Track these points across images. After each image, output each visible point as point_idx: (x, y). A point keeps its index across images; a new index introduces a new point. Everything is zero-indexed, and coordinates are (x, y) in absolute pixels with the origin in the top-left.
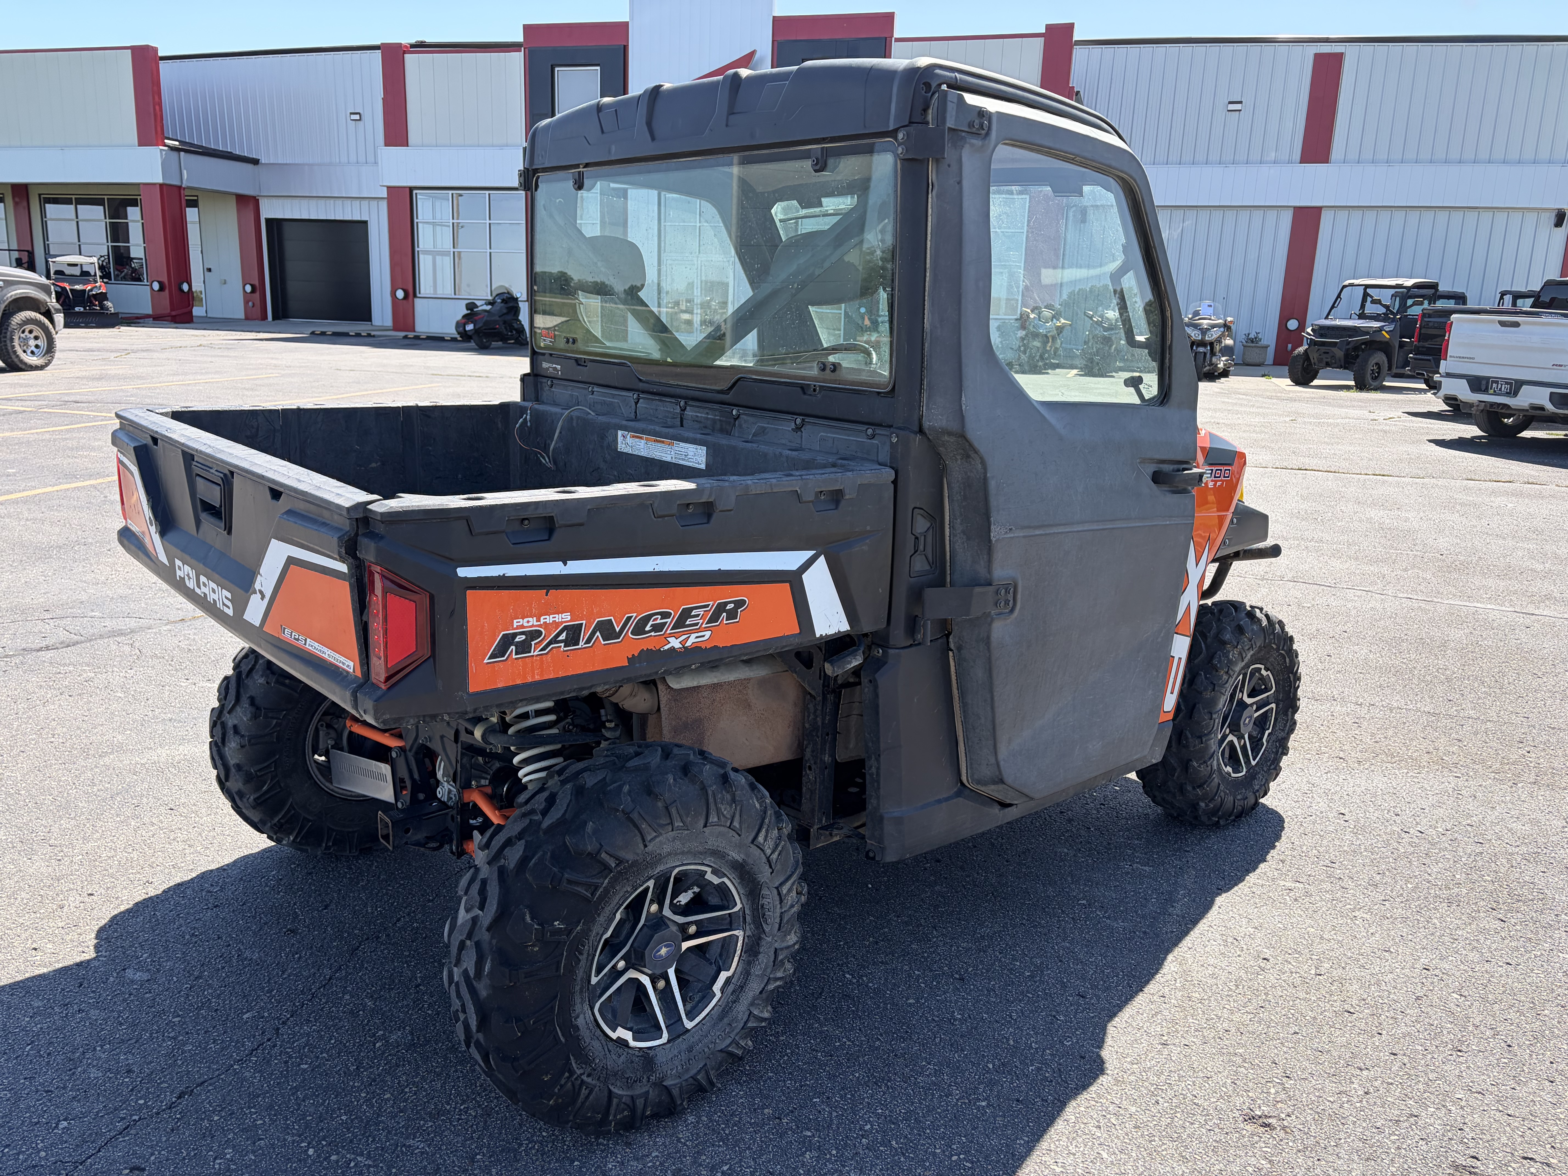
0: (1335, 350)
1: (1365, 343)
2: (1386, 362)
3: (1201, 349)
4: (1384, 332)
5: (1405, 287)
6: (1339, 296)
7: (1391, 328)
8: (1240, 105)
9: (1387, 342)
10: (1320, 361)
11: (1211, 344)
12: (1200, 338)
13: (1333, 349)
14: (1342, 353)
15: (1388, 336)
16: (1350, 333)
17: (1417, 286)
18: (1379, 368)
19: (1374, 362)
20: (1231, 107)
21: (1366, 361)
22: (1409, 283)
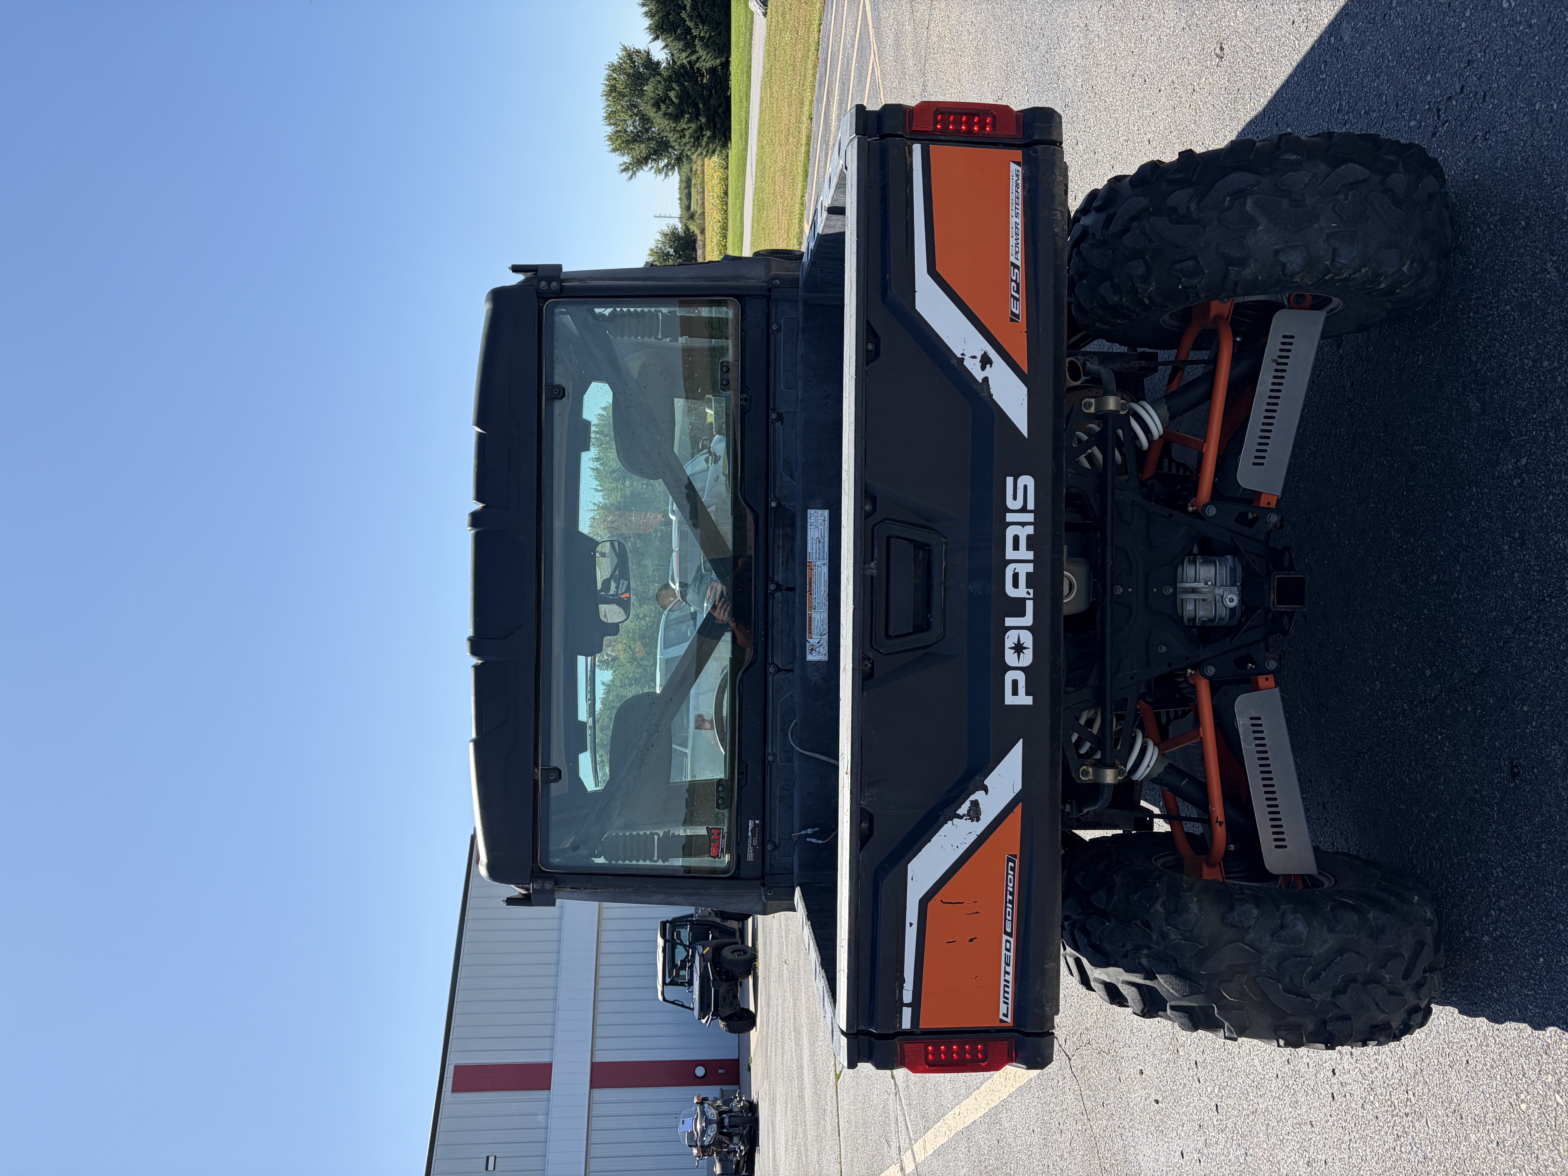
0: (722, 990)
1: (714, 967)
2: (729, 947)
3: (726, 1121)
4: (704, 952)
5: (665, 944)
6: (673, 1003)
7: (700, 948)
8: (490, 1158)
9: (713, 950)
10: (731, 1004)
11: (721, 1113)
12: (715, 1125)
13: (720, 993)
14: (724, 983)
15: (708, 948)
16: (706, 981)
17: (663, 936)
18: (736, 951)
19: (731, 955)
20: (491, 1167)
21: (730, 961)
22: (660, 942)
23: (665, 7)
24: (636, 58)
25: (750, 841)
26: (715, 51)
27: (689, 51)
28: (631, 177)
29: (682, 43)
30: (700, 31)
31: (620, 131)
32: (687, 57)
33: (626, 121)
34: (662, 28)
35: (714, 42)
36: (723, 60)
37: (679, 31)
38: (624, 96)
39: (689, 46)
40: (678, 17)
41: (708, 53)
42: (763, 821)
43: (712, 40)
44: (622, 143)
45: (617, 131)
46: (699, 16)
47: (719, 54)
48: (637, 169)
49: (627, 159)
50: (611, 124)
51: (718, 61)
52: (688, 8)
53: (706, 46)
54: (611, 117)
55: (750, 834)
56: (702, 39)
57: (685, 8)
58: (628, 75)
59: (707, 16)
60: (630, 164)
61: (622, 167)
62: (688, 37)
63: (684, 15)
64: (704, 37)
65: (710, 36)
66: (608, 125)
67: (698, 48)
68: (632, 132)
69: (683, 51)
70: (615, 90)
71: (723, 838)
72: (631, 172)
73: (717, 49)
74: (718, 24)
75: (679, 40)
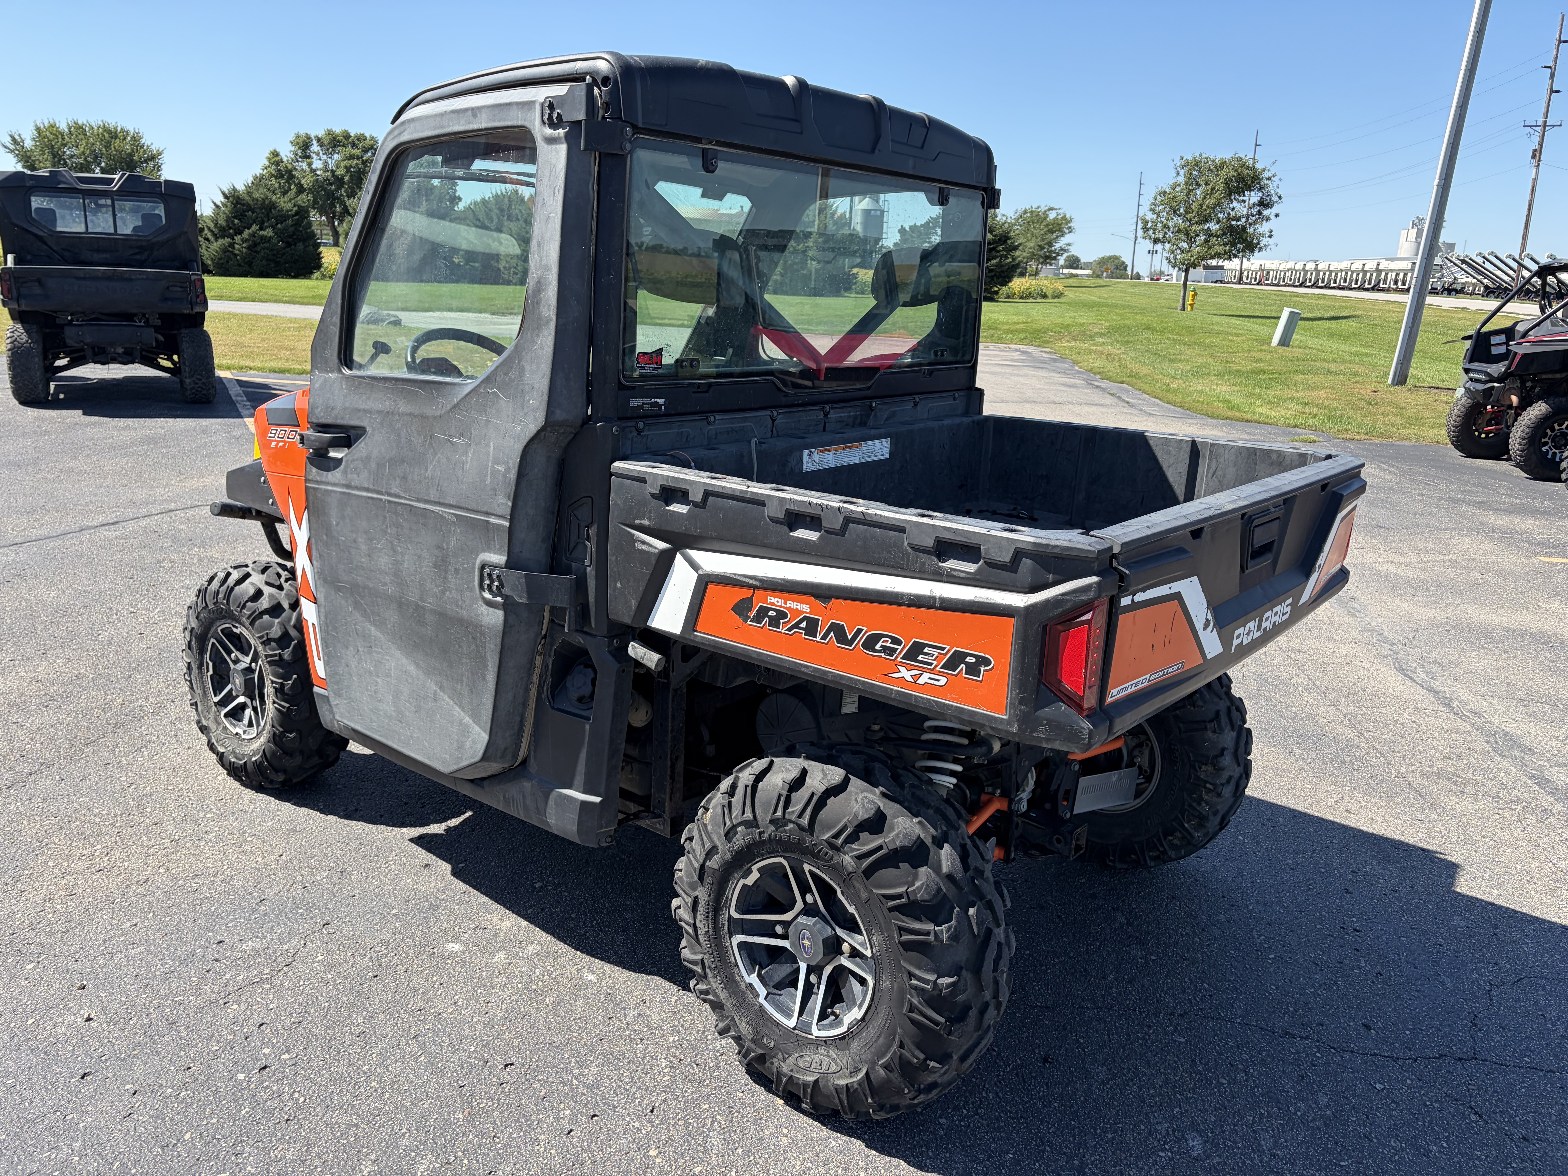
23: (259, 208)
24: (151, 164)
25: (647, 401)
26: (220, 259)
27: (216, 231)
28: (5, 147)
29: (224, 224)
30: (240, 244)
31: (63, 139)
32: (209, 228)
33: (77, 147)
34: (237, 203)
35: (230, 258)
36: (211, 268)
37: (236, 221)
38: (106, 147)
39: (221, 232)
40: (251, 222)
41: (217, 252)
42: (665, 415)
43: (232, 256)
44: (49, 140)
45: (62, 135)
46: (255, 245)
47: (217, 264)
48: (17, 155)
49: (29, 144)
50: (70, 128)
51: (209, 262)
52: (262, 233)
53: (225, 250)
54: (79, 130)
55: (653, 400)
56: (232, 245)
57: (261, 229)
58: (131, 155)
59: (256, 252)
60: (23, 147)
61: (17, 137)
62: (231, 231)
63: (255, 227)
64: (234, 248)
65: (236, 255)
66: (68, 125)
67: (221, 241)
68: (65, 152)
69: (216, 225)
70: (112, 138)
71: (654, 369)
72: (12, 147)
73: (222, 261)
74: (250, 264)
75: (227, 221)
